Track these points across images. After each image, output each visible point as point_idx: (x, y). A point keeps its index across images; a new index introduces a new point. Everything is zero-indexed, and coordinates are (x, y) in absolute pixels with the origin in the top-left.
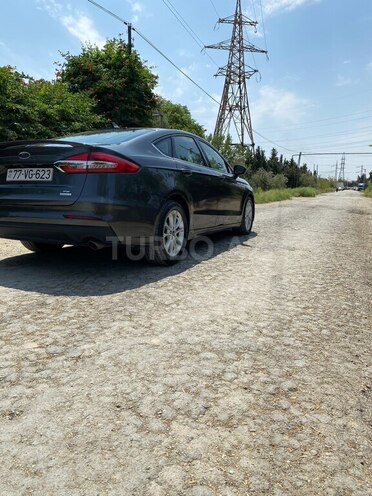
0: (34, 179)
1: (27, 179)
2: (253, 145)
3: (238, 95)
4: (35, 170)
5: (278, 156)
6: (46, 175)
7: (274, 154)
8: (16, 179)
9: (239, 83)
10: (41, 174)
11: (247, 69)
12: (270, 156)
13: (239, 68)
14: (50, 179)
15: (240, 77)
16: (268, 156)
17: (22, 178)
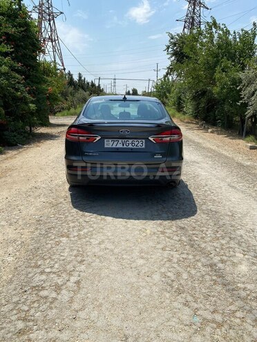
0: (130, 146)
1: (125, 146)
2: (64, 69)
3: (49, 30)
4: (130, 141)
5: (83, 78)
6: (140, 144)
7: (80, 77)
8: (114, 146)
9: (49, 20)
10: (136, 143)
11: (55, 11)
12: (78, 78)
13: (48, 8)
14: (144, 146)
15: (49, 15)
16: (76, 78)
17: (120, 146)
